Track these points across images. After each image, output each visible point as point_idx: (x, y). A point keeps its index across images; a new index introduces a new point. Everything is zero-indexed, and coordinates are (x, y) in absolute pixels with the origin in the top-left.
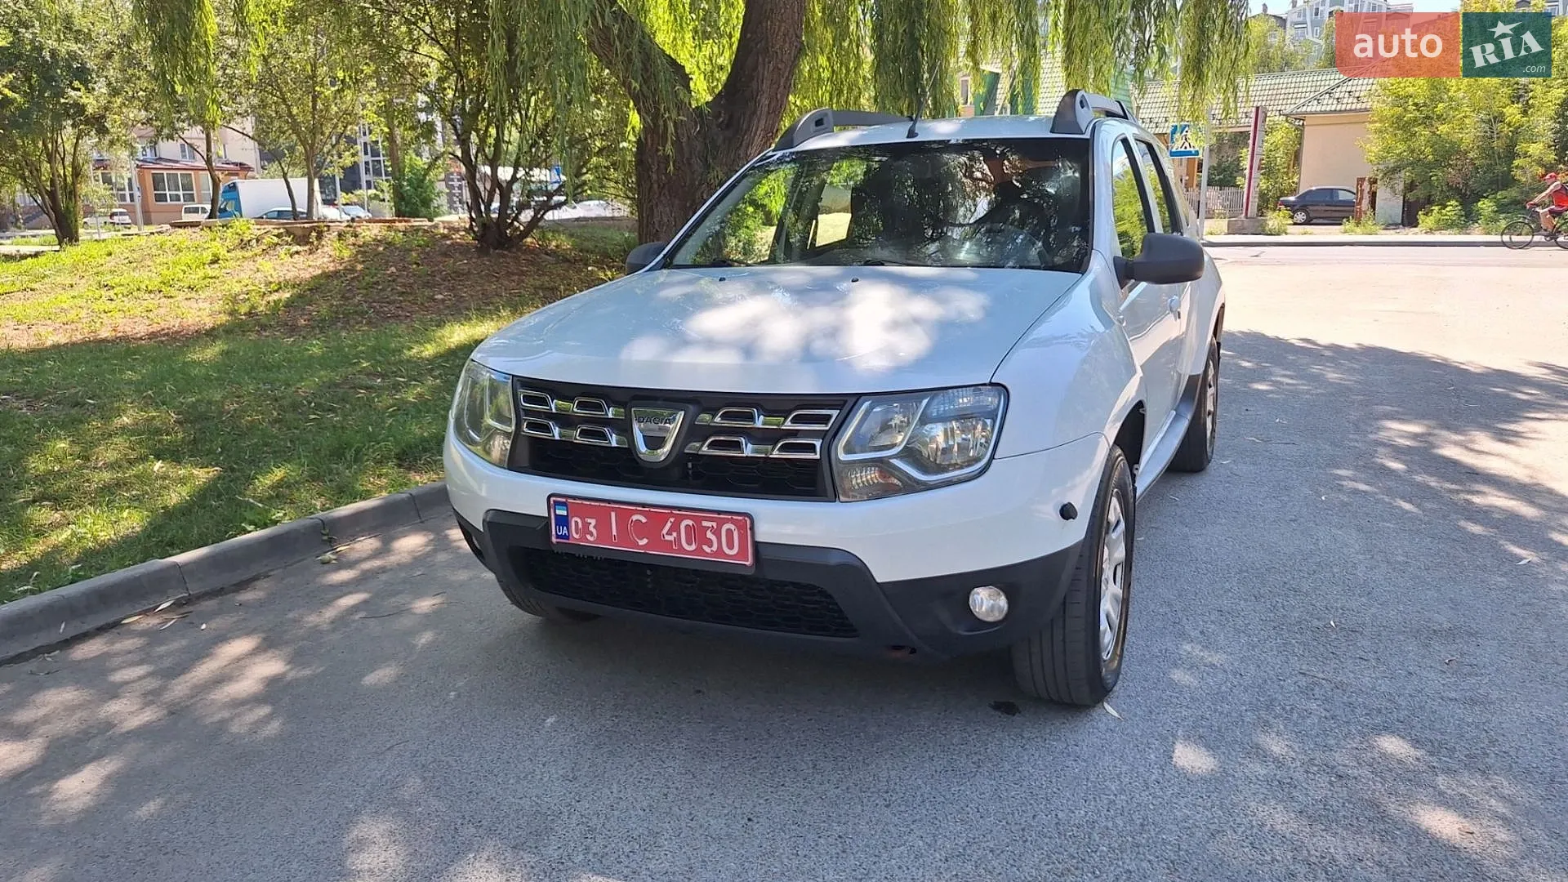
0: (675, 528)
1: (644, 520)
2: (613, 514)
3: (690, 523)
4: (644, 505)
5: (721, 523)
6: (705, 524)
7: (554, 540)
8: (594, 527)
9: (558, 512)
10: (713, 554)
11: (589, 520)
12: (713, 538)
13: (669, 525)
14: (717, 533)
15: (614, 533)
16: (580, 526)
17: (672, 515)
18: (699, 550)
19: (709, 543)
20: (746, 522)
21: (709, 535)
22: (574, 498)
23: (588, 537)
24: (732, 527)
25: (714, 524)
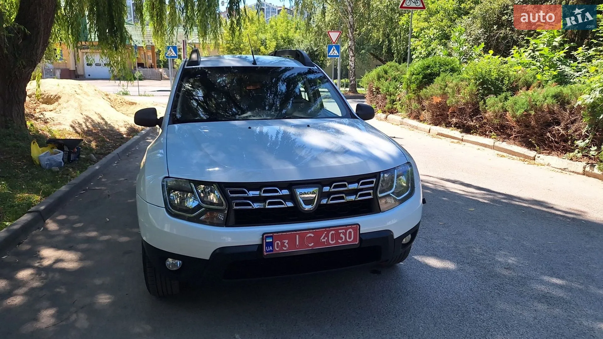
0: (327, 235)
1: (312, 235)
2: (297, 236)
3: (333, 232)
4: (313, 229)
5: (346, 230)
6: (340, 231)
7: (265, 253)
8: (287, 244)
9: (267, 241)
10: (343, 242)
11: (285, 241)
12: (343, 237)
13: (324, 235)
14: (345, 234)
15: (297, 244)
16: (280, 244)
17: (325, 231)
18: (337, 242)
19: (342, 238)
20: (357, 226)
21: (342, 235)
22: (278, 232)
23: (284, 248)
24: (351, 230)
25: (344, 231)
